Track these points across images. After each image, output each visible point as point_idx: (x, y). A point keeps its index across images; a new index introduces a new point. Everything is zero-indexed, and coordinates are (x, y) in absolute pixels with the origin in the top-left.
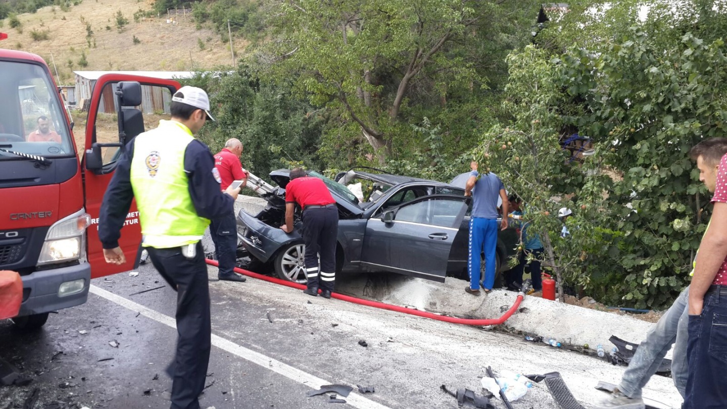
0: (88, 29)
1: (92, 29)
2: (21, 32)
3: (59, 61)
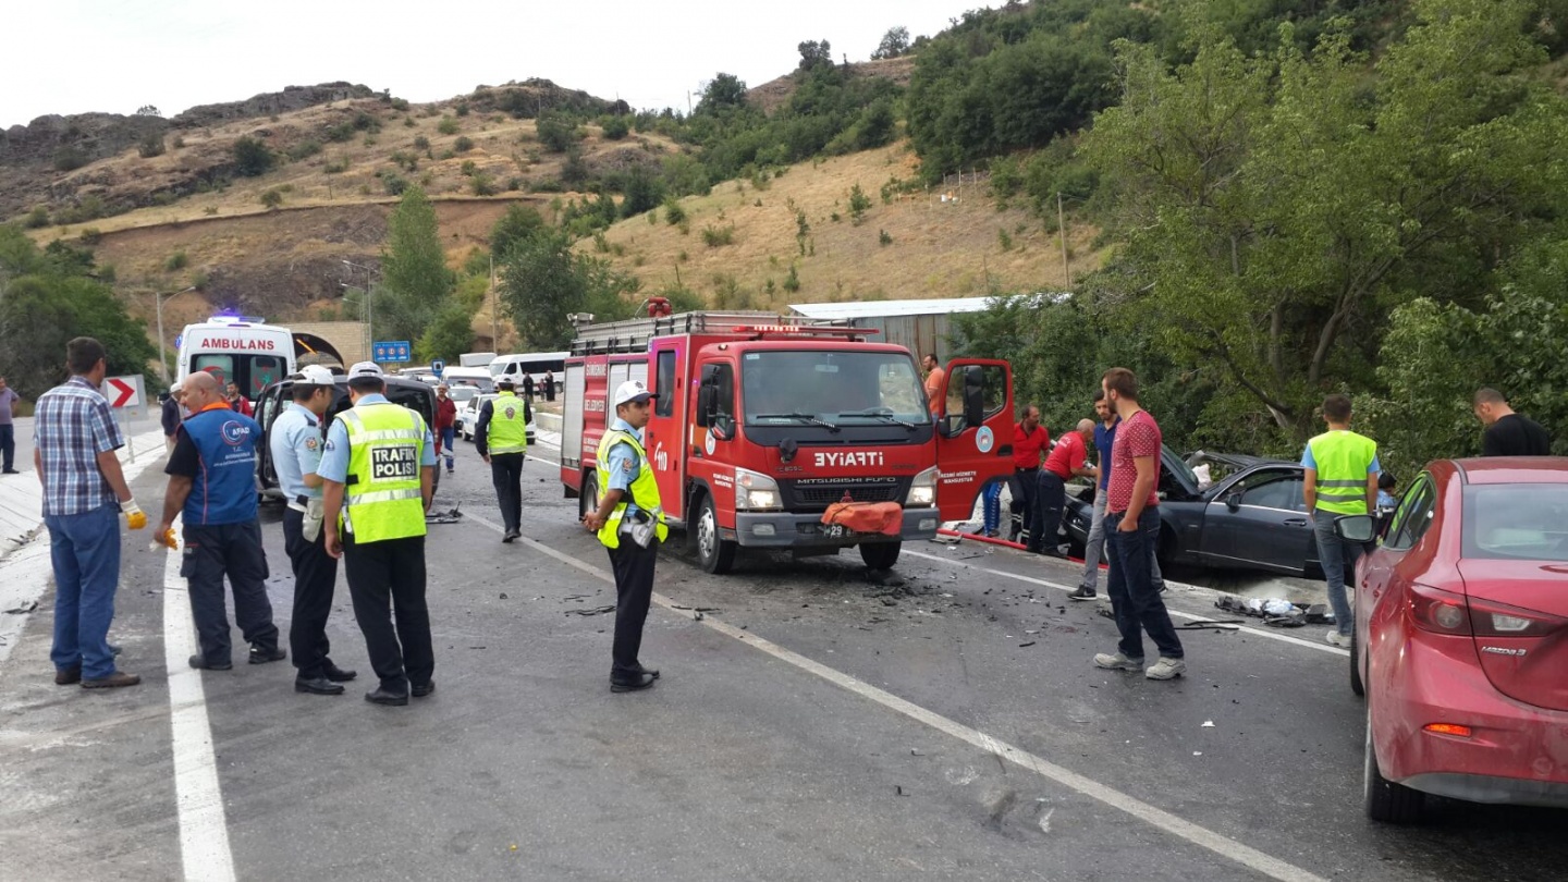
0: (801, 222)
1: (807, 221)
2: (686, 232)
3: (750, 283)
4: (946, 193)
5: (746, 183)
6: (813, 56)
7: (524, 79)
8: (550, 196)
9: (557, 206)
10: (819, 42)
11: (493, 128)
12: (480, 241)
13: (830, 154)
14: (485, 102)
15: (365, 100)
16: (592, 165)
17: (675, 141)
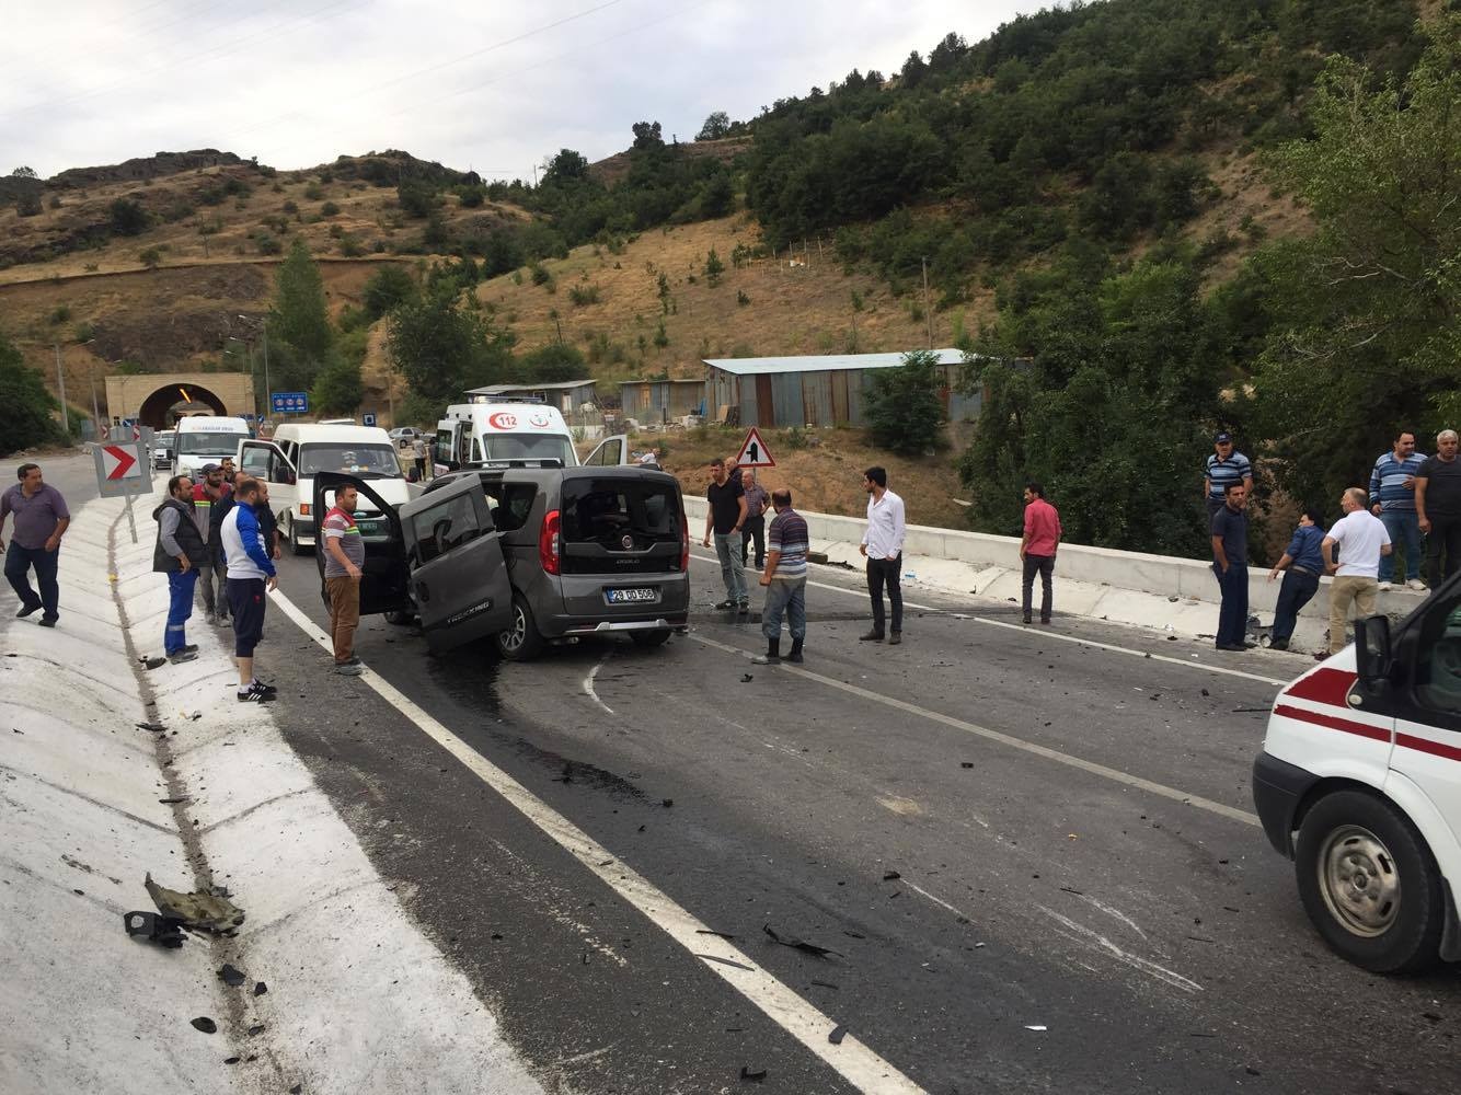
0: (661, 283)
1: (667, 283)
3: (620, 338)
4: (794, 258)
5: (603, 248)
6: (647, 135)
7: (383, 151)
8: (415, 258)
9: (422, 267)
10: (651, 124)
11: (357, 195)
12: (351, 299)
13: (676, 223)
14: (347, 171)
15: (234, 167)
16: (452, 230)
17: (527, 209)
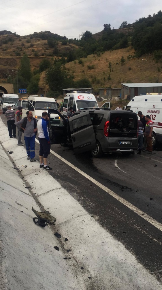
0: (109, 64)
1: (111, 64)
3: (99, 78)
4: (143, 58)
5: (96, 55)
6: (107, 27)
8: (51, 57)
9: (52, 59)
10: (107, 24)
11: (38, 42)
12: (36, 67)
13: (113, 49)
14: (36, 36)
15: (10, 35)
16: (60, 51)
17: (77, 45)
